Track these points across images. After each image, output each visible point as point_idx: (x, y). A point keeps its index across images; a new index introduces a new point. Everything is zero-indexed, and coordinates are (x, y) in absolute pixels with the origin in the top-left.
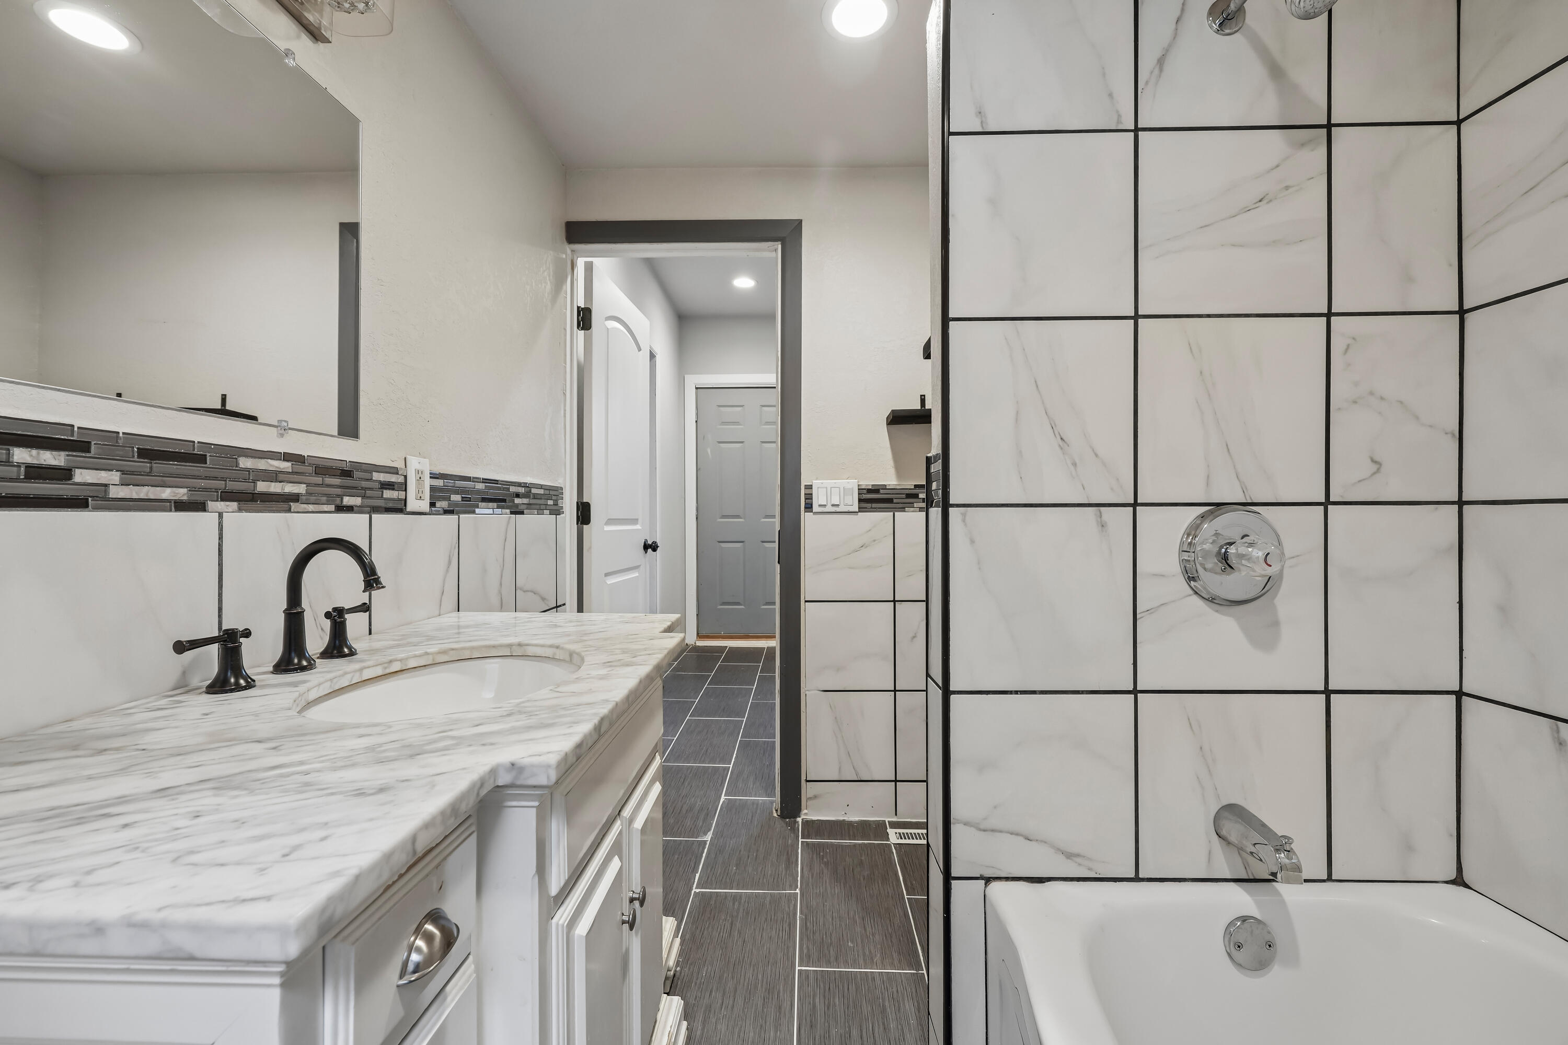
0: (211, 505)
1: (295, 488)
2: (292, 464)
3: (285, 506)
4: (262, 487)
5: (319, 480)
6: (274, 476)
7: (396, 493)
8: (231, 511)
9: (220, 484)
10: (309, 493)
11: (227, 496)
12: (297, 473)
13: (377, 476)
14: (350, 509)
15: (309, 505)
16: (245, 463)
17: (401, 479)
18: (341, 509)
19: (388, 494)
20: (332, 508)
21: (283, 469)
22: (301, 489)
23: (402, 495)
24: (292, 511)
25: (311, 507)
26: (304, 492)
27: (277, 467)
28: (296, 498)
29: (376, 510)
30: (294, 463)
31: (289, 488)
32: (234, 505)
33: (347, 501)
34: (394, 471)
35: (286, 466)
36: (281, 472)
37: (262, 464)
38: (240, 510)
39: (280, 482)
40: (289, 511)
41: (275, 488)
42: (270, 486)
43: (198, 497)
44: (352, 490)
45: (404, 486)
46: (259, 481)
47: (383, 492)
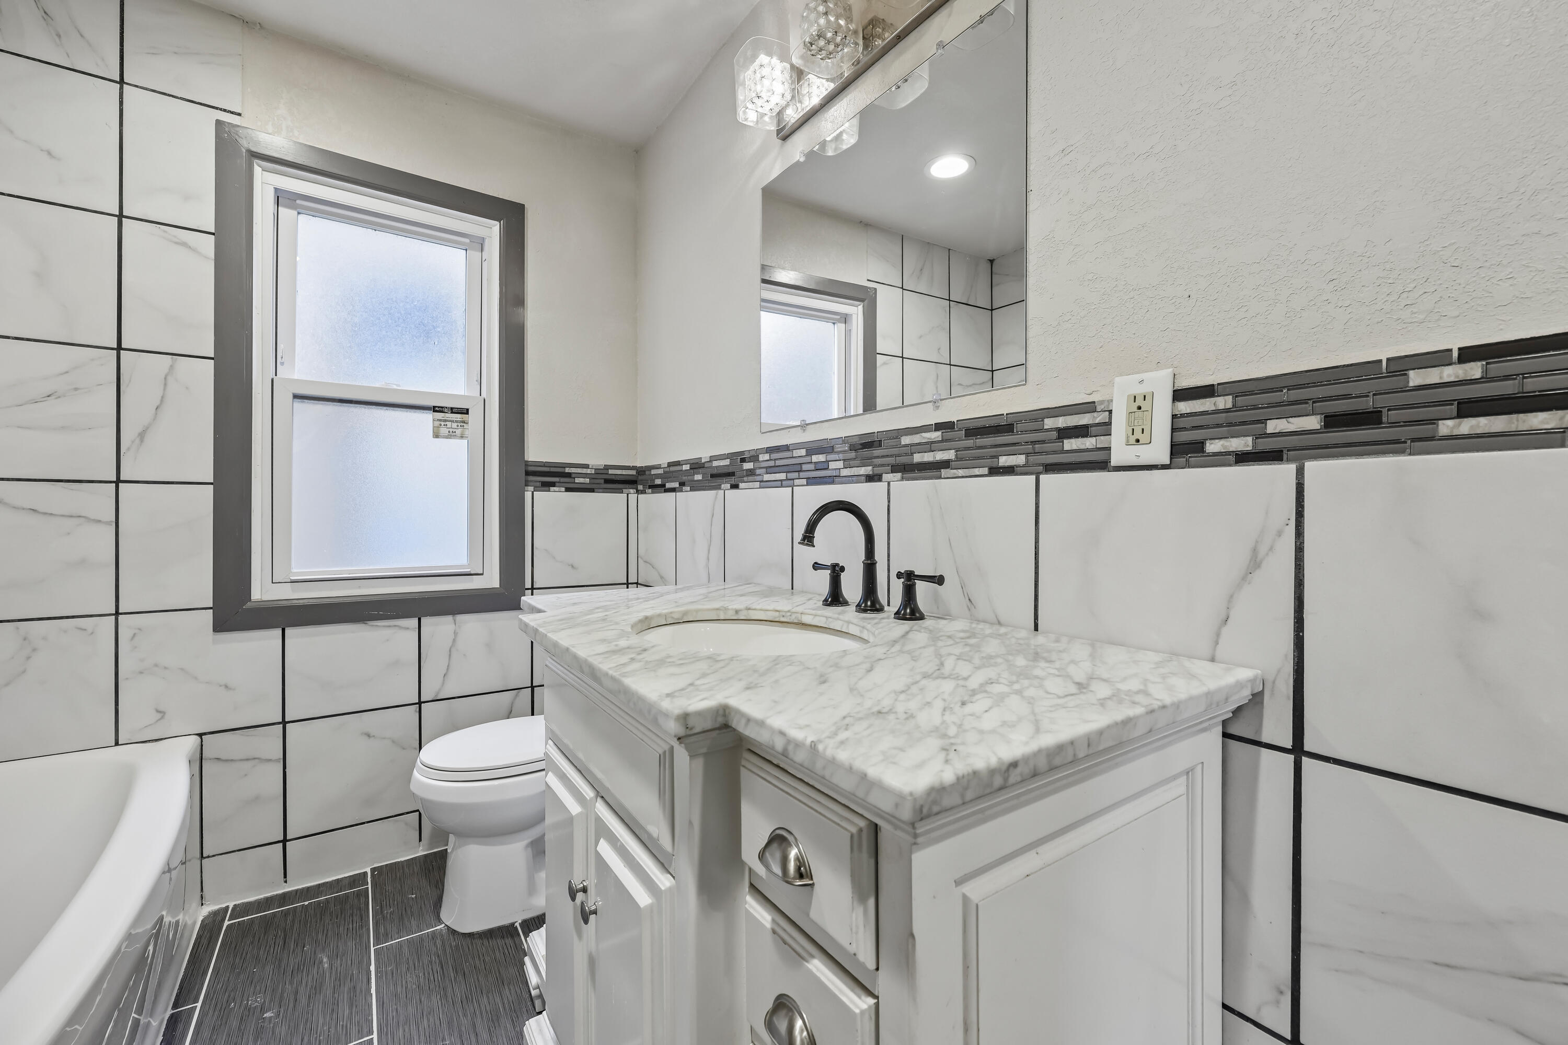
0: (885, 477)
1: (944, 455)
2: (942, 433)
3: (936, 473)
4: (918, 458)
5: (970, 442)
6: (930, 446)
7: (1093, 440)
8: (896, 480)
9: (891, 460)
10: (958, 459)
11: (895, 469)
12: (947, 441)
13: (1049, 423)
14: (1010, 470)
15: (959, 470)
16: (906, 440)
17: (1101, 418)
18: (995, 471)
19: (1071, 444)
20: (985, 471)
21: (934, 438)
22: (950, 455)
23: (1101, 442)
24: (942, 477)
25: (961, 472)
26: (954, 458)
27: (928, 439)
28: (946, 464)
29: (1051, 468)
30: (944, 431)
31: (940, 456)
32: (899, 475)
33: (1004, 461)
34: (1090, 407)
35: (936, 435)
36: (932, 443)
37: (916, 439)
38: (902, 479)
39: (932, 451)
40: (940, 478)
41: (928, 457)
42: (923, 457)
43: (878, 470)
44: (1012, 448)
45: (1106, 428)
46: (915, 453)
47: (1063, 442)
